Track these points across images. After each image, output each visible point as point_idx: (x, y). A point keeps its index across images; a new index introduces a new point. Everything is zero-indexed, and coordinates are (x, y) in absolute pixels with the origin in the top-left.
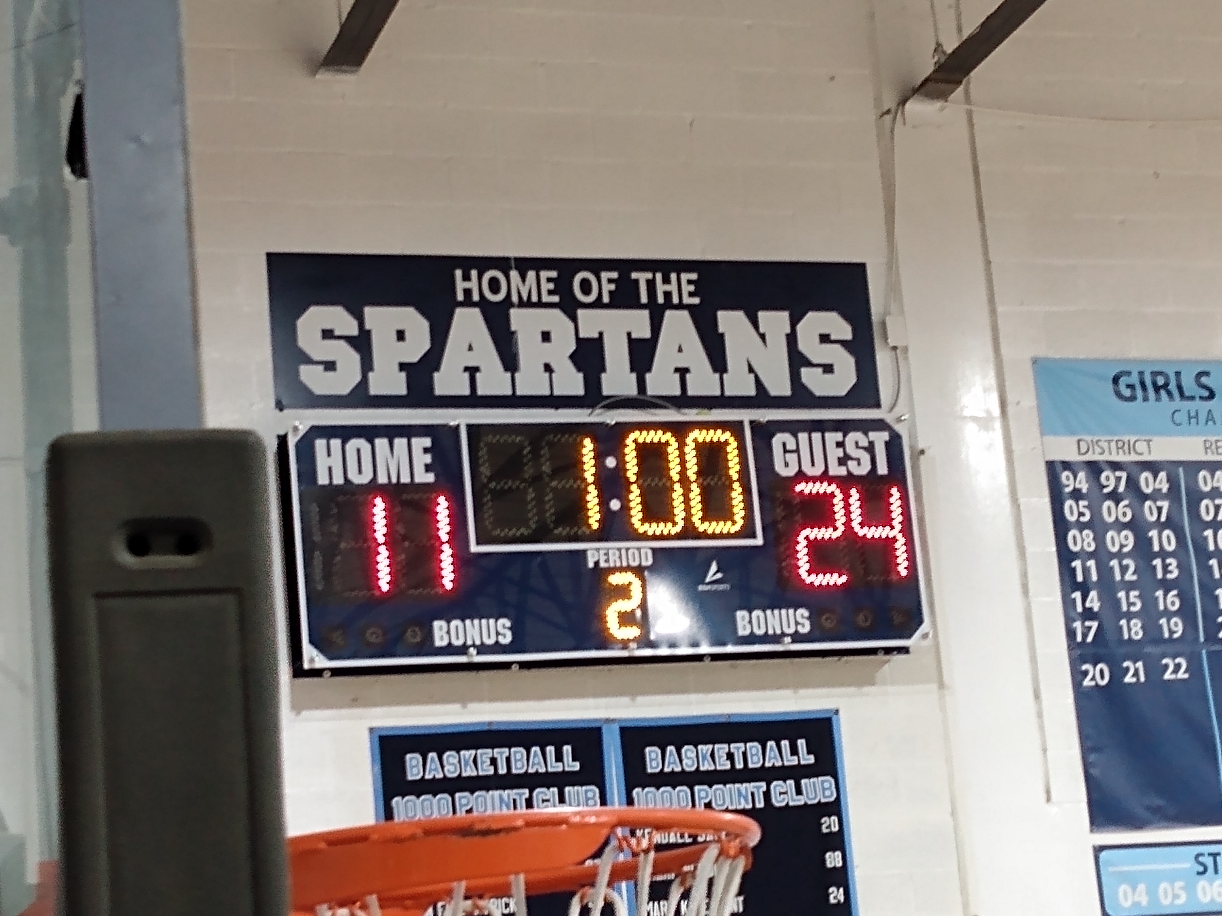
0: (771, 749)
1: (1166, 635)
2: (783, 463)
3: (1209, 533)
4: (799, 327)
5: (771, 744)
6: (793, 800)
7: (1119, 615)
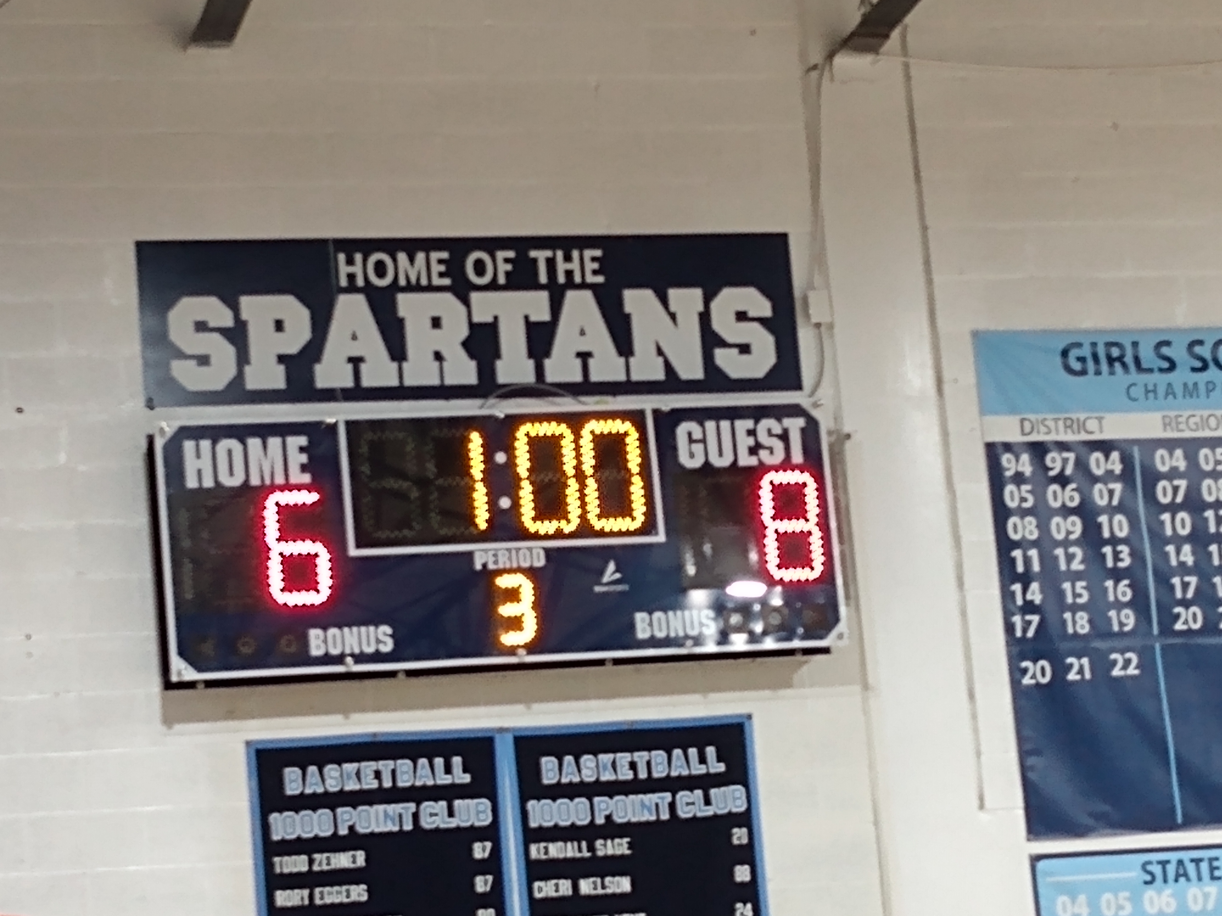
0: (678, 757)
1: (1116, 628)
2: (688, 454)
3: (1166, 517)
4: (715, 305)
5: (677, 752)
6: (700, 810)
7: (1063, 607)
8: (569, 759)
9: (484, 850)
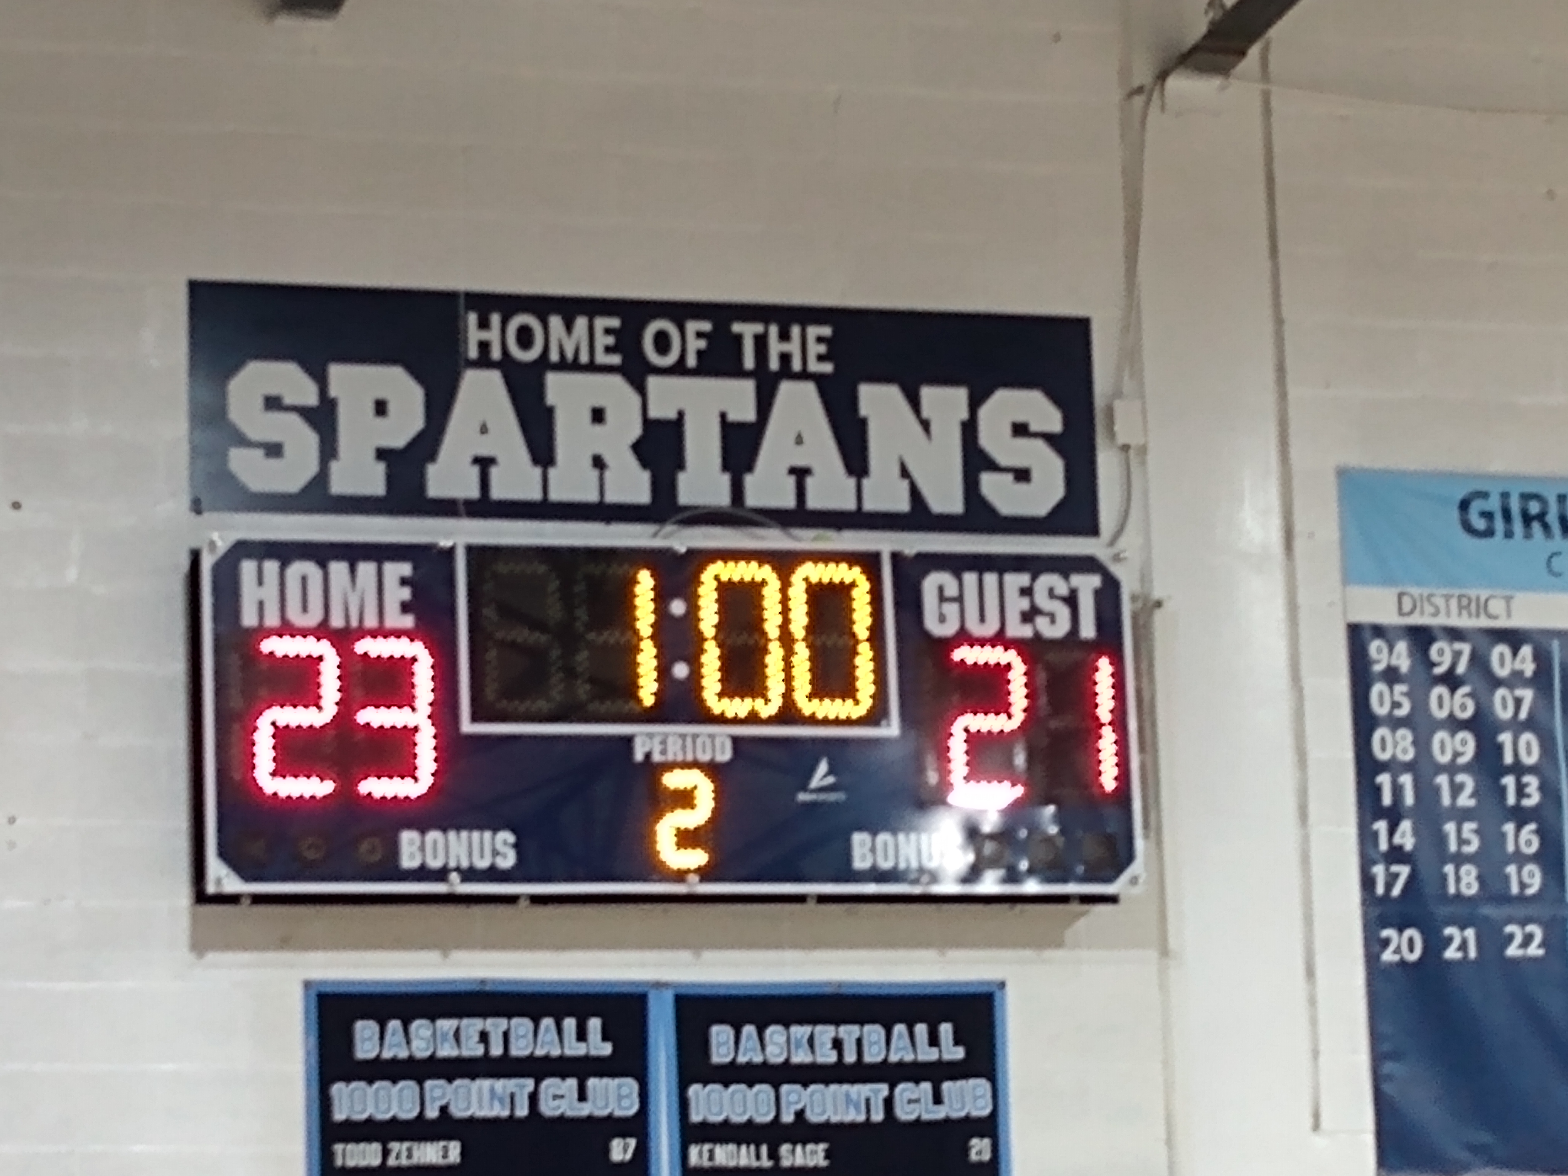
0: (900, 1036)
1: (1515, 889)
2: (936, 617)
4: (984, 412)
5: (900, 1029)
6: (928, 1111)
7: (1444, 857)
8: (749, 1030)
9: (625, 1150)
